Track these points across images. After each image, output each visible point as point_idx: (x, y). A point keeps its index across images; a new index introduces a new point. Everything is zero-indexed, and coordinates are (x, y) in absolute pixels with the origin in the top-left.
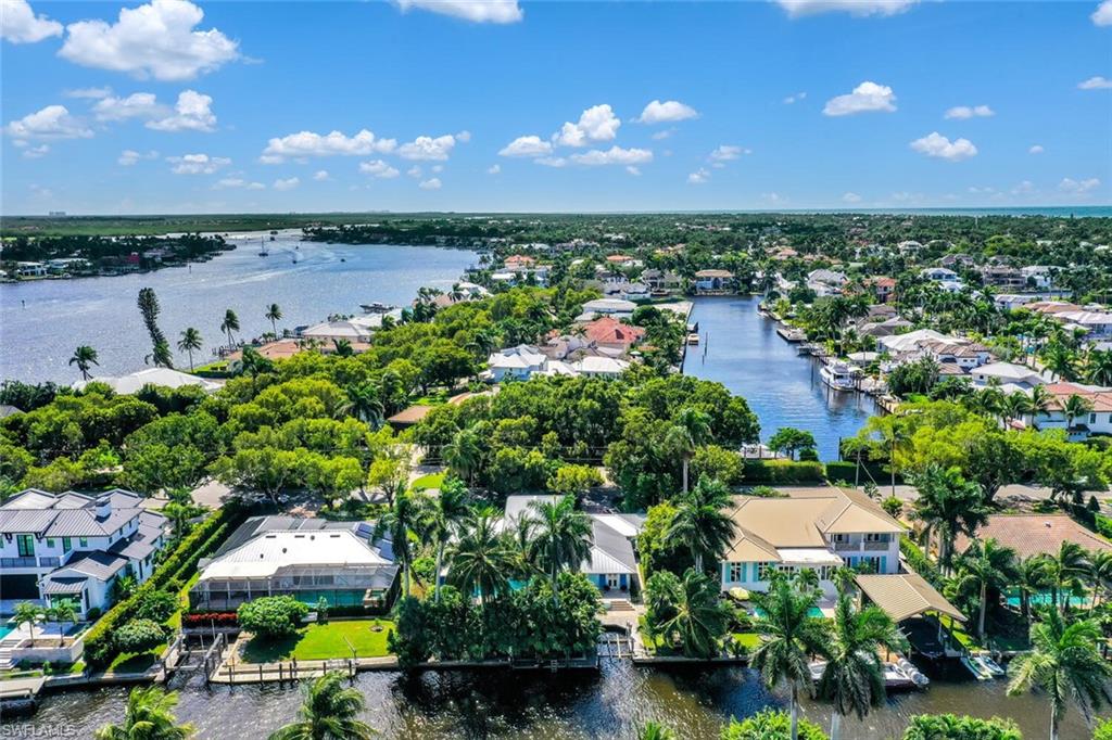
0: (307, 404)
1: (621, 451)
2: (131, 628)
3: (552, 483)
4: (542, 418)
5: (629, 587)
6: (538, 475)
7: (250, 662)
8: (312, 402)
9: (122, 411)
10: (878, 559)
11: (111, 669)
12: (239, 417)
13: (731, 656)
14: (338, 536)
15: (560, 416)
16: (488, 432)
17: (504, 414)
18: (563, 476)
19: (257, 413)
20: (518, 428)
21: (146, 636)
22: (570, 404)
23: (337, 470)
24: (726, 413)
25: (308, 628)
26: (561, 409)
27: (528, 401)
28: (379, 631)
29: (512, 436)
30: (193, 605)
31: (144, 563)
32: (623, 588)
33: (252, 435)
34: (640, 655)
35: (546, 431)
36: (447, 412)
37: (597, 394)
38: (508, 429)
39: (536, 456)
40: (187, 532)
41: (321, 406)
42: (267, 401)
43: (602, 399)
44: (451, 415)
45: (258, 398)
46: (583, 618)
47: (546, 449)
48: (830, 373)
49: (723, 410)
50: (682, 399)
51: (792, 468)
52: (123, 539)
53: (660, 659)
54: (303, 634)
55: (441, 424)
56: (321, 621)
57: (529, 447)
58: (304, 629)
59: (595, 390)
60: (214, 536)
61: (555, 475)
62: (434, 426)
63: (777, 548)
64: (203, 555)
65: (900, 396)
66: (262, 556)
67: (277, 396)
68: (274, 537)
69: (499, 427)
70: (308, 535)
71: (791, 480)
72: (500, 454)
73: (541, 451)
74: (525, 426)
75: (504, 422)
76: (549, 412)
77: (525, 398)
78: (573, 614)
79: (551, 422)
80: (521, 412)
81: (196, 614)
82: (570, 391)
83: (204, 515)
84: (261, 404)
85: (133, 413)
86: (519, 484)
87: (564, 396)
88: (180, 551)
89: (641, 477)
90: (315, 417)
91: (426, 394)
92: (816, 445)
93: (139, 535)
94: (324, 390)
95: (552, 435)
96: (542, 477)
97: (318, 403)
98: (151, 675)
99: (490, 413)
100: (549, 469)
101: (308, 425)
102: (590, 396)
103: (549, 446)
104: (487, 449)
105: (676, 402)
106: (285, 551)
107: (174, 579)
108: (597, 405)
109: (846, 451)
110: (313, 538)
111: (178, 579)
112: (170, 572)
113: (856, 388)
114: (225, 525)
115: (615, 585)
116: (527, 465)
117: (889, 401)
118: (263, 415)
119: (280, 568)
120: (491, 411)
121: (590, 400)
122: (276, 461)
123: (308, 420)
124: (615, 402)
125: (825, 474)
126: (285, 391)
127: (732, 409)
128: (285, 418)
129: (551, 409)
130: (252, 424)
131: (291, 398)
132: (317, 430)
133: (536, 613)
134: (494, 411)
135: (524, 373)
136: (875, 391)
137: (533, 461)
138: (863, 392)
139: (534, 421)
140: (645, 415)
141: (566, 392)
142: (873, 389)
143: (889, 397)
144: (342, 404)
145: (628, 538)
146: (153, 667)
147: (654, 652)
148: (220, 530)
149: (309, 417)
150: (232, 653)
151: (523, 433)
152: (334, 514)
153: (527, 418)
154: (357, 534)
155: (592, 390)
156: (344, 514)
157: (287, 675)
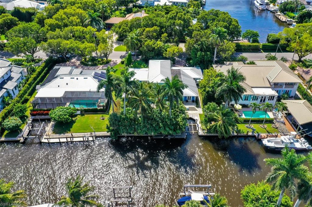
0: (73, 20)
1: (192, 43)
2: (9, 121)
3: (165, 54)
4: (162, 27)
5: (195, 100)
6: (160, 51)
7: (56, 133)
8: (75, 19)
9: (4, 20)
10: (289, 91)
11: (3, 136)
12: (48, 25)
13: (235, 134)
14: (87, 78)
15: (168, 26)
16: (141, 34)
17: (147, 26)
18: (169, 52)
19: (54, 23)
20: (152, 32)
21: (15, 125)
22: (172, 21)
23: (86, 48)
24: (231, 26)
25: (77, 117)
26: (168, 24)
27: (156, 20)
28: (103, 119)
29: (150, 34)
30: (34, 107)
31: (14, 90)
32: (193, 101)
33: (53, 32)
34: (201, 133)
35: (163, 33)
36: (125, 23)
37: (182, 18)
38: (149, 32)
39: (159, 43)
40: (34, 71)
41: (79, 20)
42: (58, 18)
43: (184, 20)
44: (127, 25)
45: (54, 17)
46: (181, 121)
47: (163, 40)
48: (258, 3)
49: (230, 25)
50: (213, 20)
51: (250, 46)
52: (5, 80)
53: (208, 135)
54: (75, 120)
55: (124, 29)
56: (82, 114)
57: (157, 39)
58: (75, 118)
59: (182, 16)
60: (43, 74)
61: (166, 51)
62: (121, 29)
63: (252, 87)
64: (38, 84)
65: (283, 13)
66: (59, 86)
67: (62, 16)
68: (63, 78)
69: (145, 31)
70: (76, 78)
71: (249, 50)
72: (146, 43)
73: (161, 41)
74: (155, 31)
75: (147, 29)
76: (164, 25)
77: (155, 19)
78: (177, 120)
79: (164, 29)
80: (153, 25)
81: (35, 111)
82: (172, 16)
83: (40, 62)
84: (56, 19)
85: (9, 21)
86: (153, 54)
87: (170, 18)
88: (29, 82)
89: (199, 53)
90: (77, 25)
91: (118, 10)
92: (259, 36)
93: (11, 77)
94: (80, 14)
95: (165, 34)
96: (161, 51)
97: (77, 19)
98: (19, 139)
99: (142, 25)
100: (164, 48)
101: (74, 28)
102: (180, 19)
103: (164, 39)
104: (140, 41)
105: (211, 21)
106: (67, 84)
107: (26, 96)
108: (182, 22)
109: (270, 39)
110: (77, 79)
111: (28, 96)
112: (25, 92)
113: (267, 9)
114: (47, 69)
115: (190, 99)
116: (156, 47)
117: (279, 15)
118: (57, 24)
119: (66, 92)
120: (142, 24)
121: (180, 20)
122: (62, 45)
123: (74, 27)
124: (188, 21)
125: (261, 47)
126: (65, 13)
127: (233, 25)
128: (66, 25)
129: (164, 24)
130: (53, 28)
131: (67, 16)
132: (77, 31)
133: (163, 120)
134: (143, 24)
135: (152, 2)
136: (274, 10)
137: (158, 46)
138: (269, 10)
139: (158, 28)
140: (200, 26)
141: (171, 17)
142: (273, 10)
143: (279, 13)
144: (86, 19)
145: (194, 79)
146: (19, 136)
147: (206, 131)
148: (44, 71)
149: (74, 25)
150: (49, 128)
151: (155, 34)
152: (86, 63)
153: (155, 27)
154: (94, 77)
155: (181, 16)
156: (90, 63)
157: (69, 140)
